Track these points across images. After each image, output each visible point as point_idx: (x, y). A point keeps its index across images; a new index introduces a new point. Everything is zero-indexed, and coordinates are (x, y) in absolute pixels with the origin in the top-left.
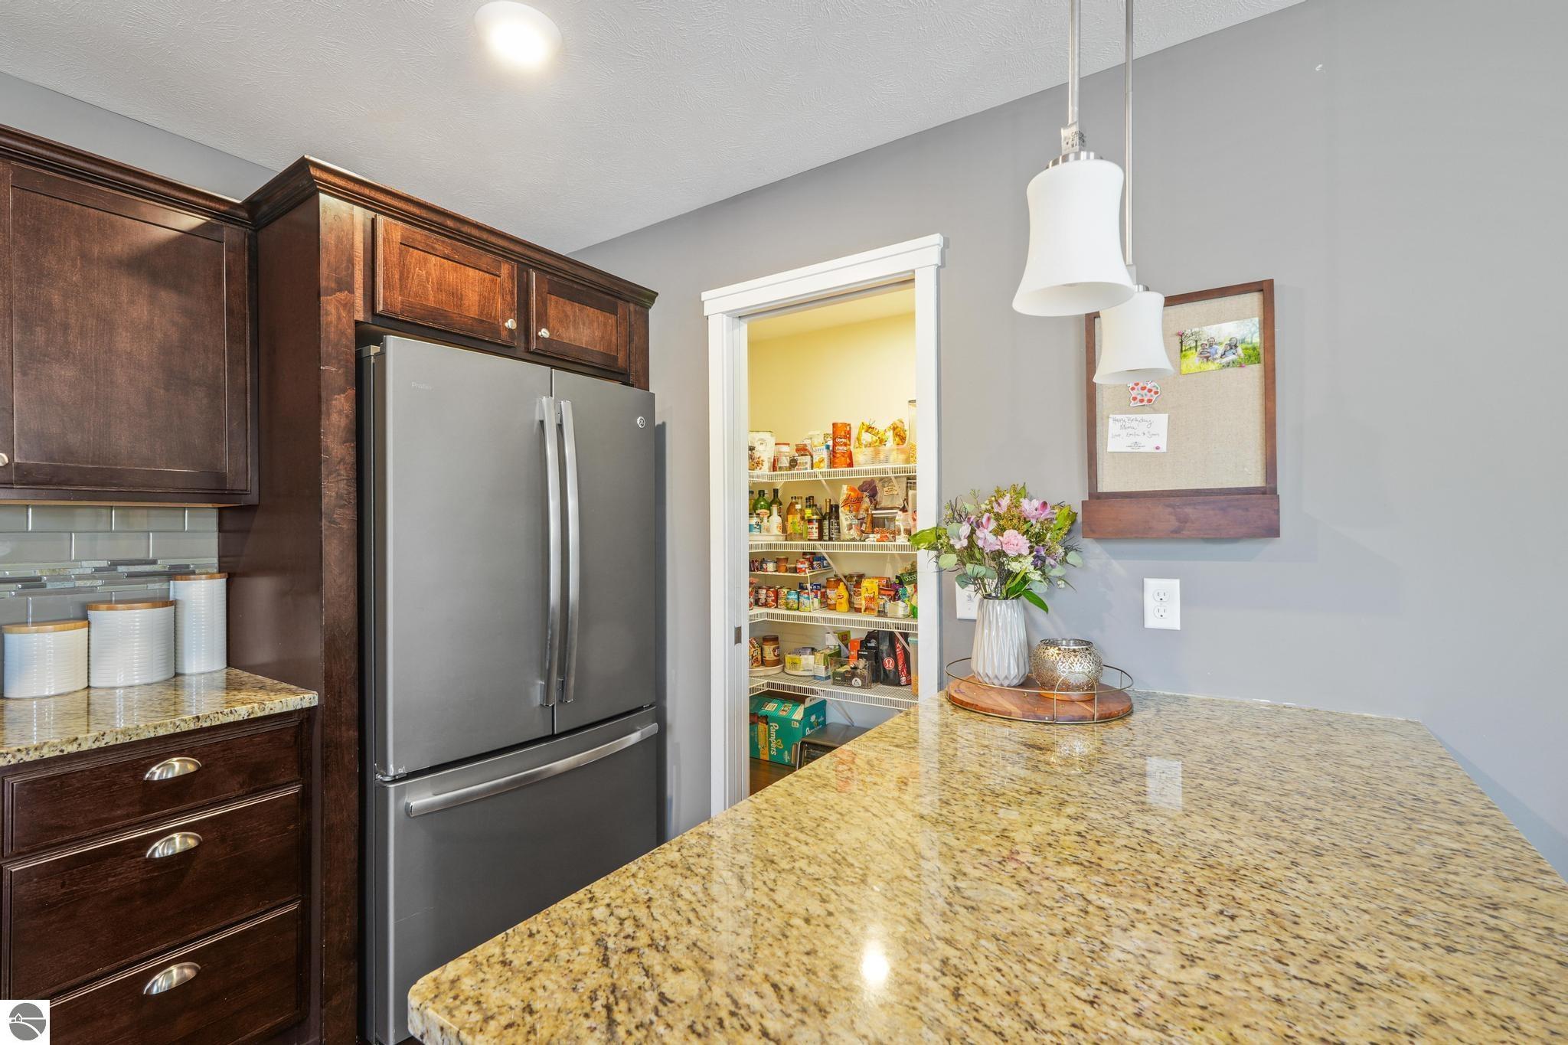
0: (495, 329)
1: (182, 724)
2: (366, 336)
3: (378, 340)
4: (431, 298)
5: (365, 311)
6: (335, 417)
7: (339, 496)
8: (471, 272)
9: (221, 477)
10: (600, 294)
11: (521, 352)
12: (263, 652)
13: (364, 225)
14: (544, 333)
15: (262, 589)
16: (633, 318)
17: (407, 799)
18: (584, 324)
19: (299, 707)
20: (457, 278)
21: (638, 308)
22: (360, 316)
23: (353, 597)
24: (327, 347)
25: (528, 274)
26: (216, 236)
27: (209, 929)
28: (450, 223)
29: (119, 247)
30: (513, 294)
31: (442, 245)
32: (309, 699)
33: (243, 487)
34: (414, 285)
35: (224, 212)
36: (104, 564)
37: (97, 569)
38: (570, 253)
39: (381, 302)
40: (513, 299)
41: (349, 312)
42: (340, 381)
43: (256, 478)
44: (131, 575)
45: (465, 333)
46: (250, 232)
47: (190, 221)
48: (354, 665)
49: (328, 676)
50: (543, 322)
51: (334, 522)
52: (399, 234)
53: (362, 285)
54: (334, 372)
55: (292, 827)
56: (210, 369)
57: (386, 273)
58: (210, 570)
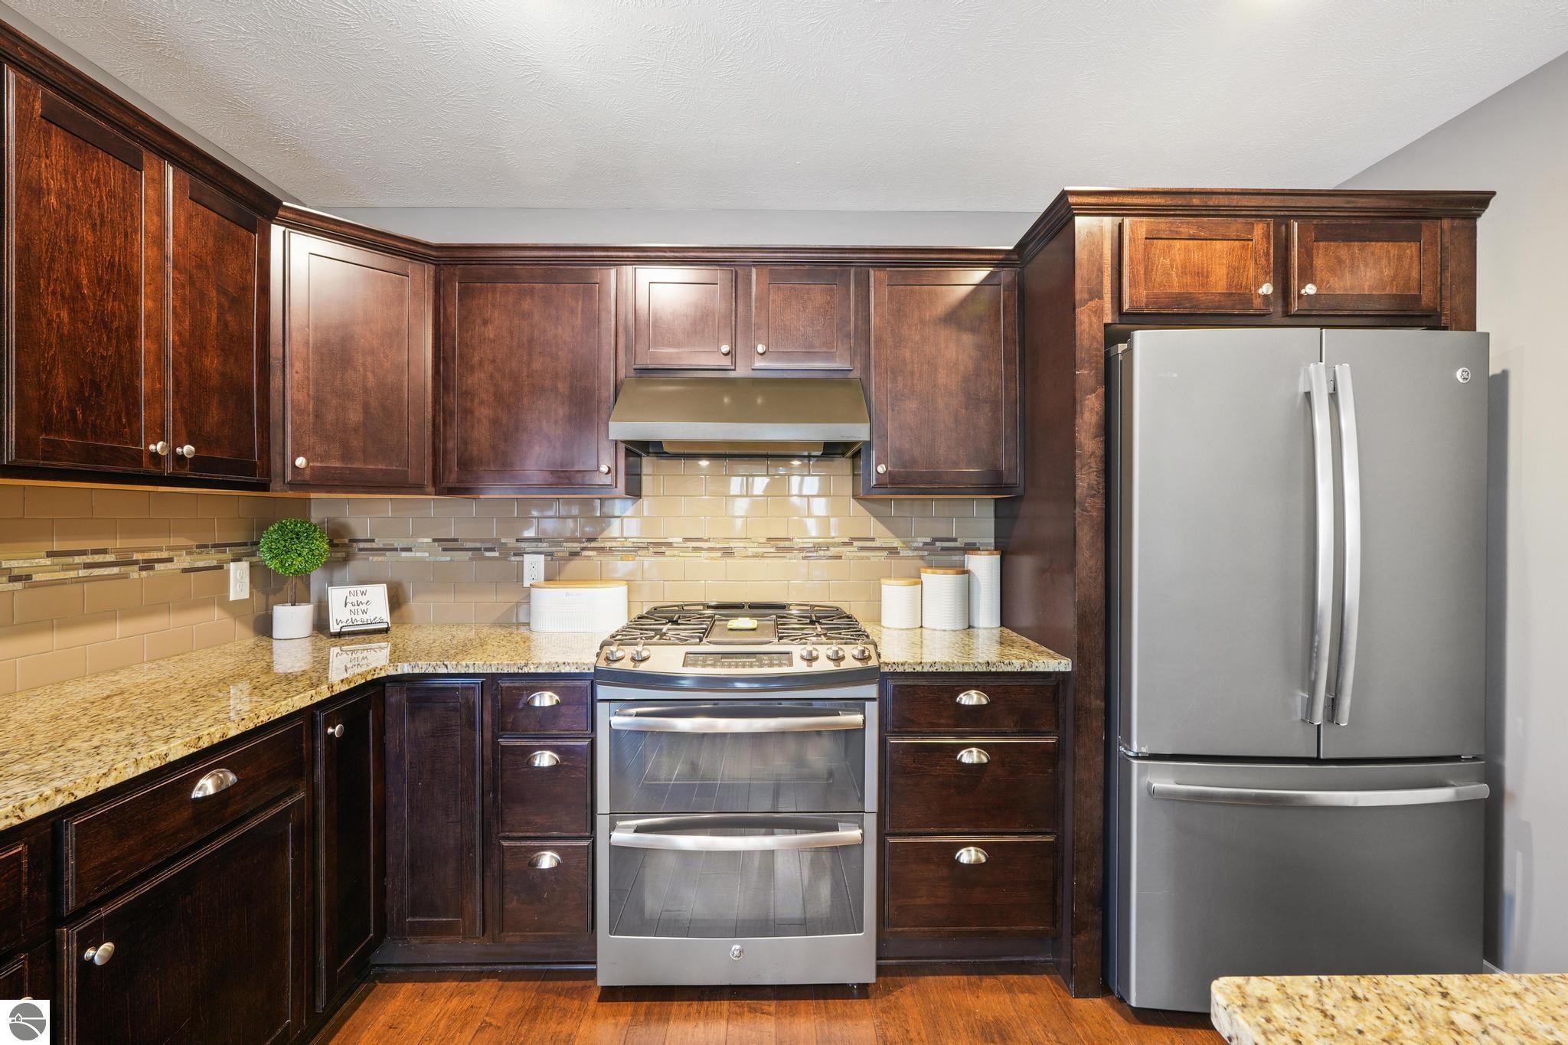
0: (1246, 299)
1: (979, 666)
2: (1115, 336)
3: (1126, 337)
4: (1176, 284)
5: (1113, 313)
6: (1087, 415)
7: (1090, 487)
8: (1219, 245)
9: (998, 474)
10: (1391, 222)
11: (1278, 318)
12: (1026, 616)
13: (1112, 233)
14: (1310, 289)
15: (1026, 565)
16: (1446, 239)
17: (1149, 779)
18: (1366, 265)
19: (1057, 670)
20: (1202, 256)
21: (1456, 222)
22: (1108, 319)
23: (1101, 579)
24: (1081, 353)
25: (1288, 227)
26: (995, 281)
27: (994, 830)
28: (1196, 201)
29: (940, 309)
30: (1268, 254)
31: (1187, 226)
32: (1062, 664)
33: (1014, 481)
34: (1158, 277)
35: (1002, 260)
36: (928, 540)
37: (925, 544)
38: (1339, 185)
39: (1128, 301)
40: (1268, 260)
41: (1099, 317)
42: (1092, 382)
43: (1022, 474)
44: (944, 549)
45: (1212, 311)
46: (1019, 270)
47: (979, 275)
48: (1101, 641)
49: (1080, 647)
50: (1306, 276)
51: (1085, 510)
52: (1144, 229)
53: (1110, 289)
54: (1086, 374)
55: (1050, 771)
56: (993, 389)
57: (1132, 272)
58: (989, 548)
